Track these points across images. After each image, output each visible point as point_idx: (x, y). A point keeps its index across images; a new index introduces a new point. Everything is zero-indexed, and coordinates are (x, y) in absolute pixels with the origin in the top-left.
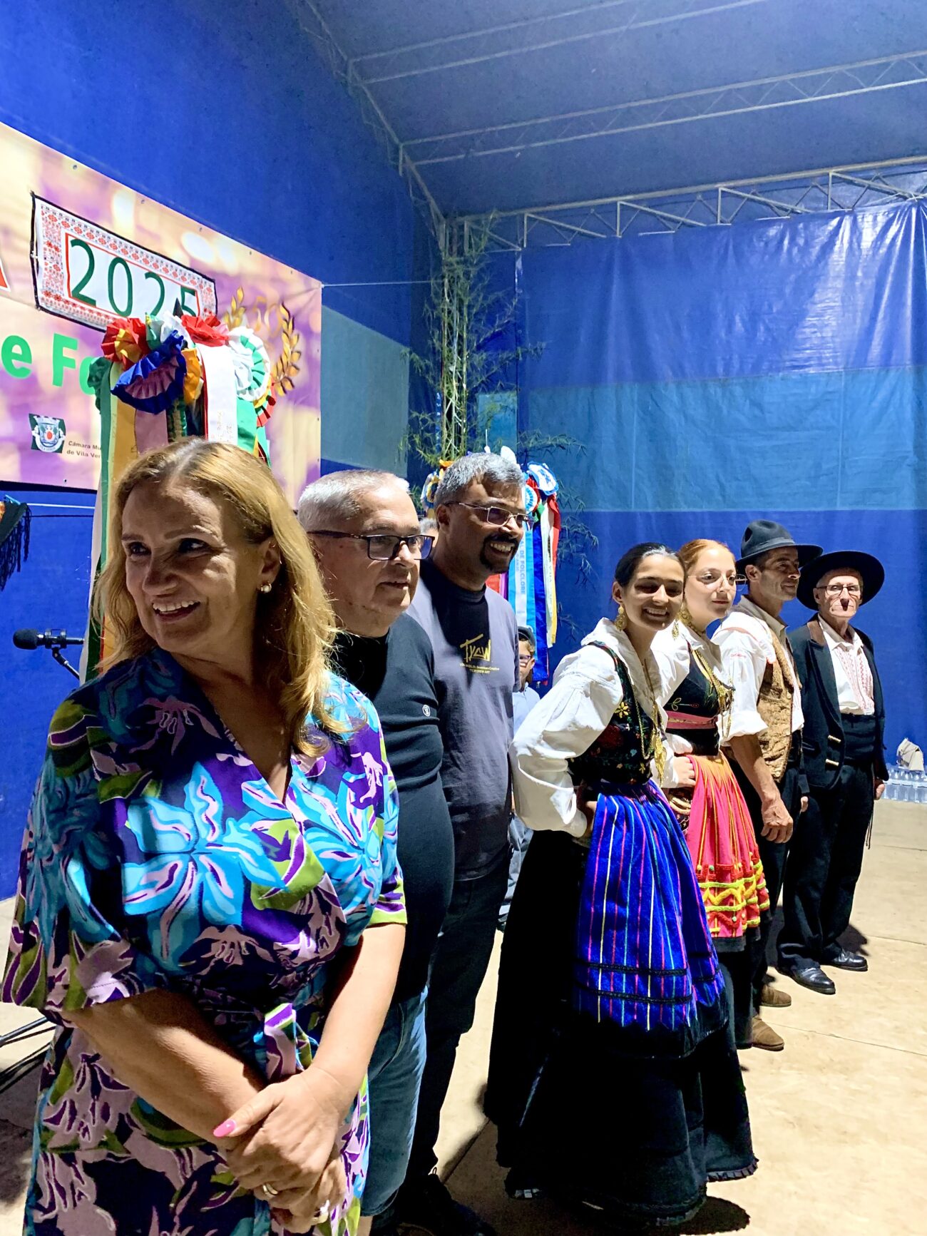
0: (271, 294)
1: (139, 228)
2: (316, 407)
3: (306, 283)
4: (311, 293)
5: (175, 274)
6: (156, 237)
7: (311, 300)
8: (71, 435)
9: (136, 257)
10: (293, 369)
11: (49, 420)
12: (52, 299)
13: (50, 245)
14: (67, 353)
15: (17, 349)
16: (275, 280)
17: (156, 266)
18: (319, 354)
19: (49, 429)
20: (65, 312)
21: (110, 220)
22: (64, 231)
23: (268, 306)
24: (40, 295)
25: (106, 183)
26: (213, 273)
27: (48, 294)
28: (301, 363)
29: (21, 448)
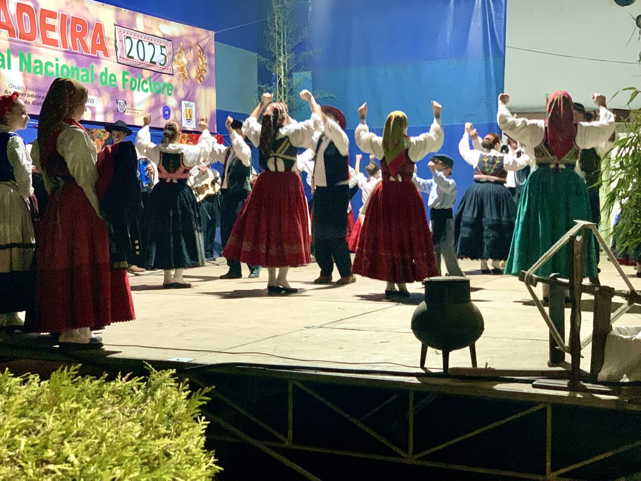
0: (193, 41)
1: (145, 27)
2: (214, 87)
3: (207, 33)
4: (210, 37)
5: (158, 42)
6: (151, 29)
7: (210, 40)
8: (128, 106)
9: (145, 38)
10: (204, 71)
11: (121, 101)
12: (122, 59)
13: (120, 41)
14: (126, 77)
15: (113, 78)
16: (194, 35)
17: (151, 40)
18: (214, 63)
19: (122, 105)
20: (125, 63)
21: (136, 26)
22: (124, 34)
23: (192, 46)
24: (119, 58)
25: (134, 14)
26: (171, 38)
27: (120, 58)
28: (207, 69)
29: (114, 111)
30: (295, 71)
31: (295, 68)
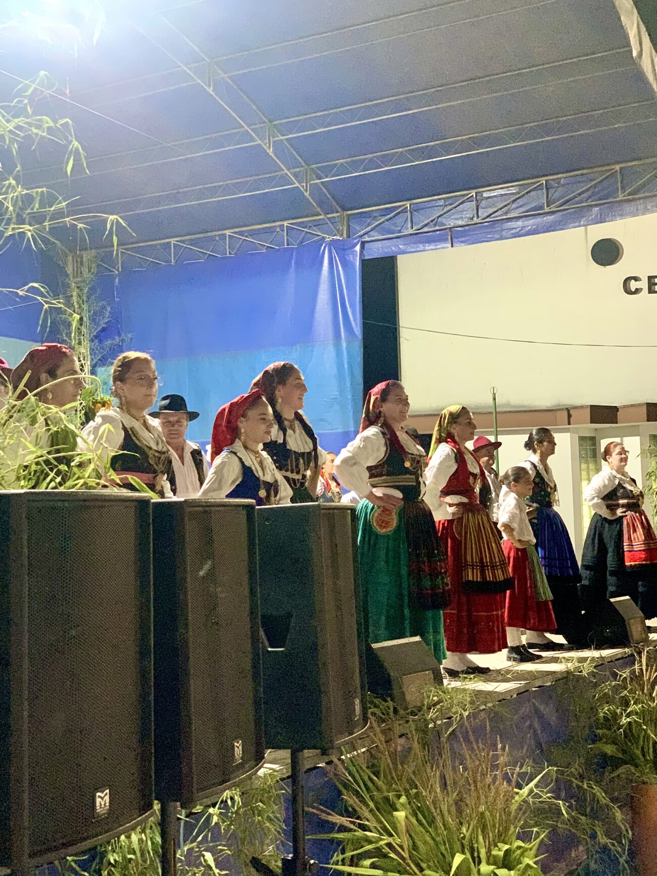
30: (100, 366)
31: (100, 362)
